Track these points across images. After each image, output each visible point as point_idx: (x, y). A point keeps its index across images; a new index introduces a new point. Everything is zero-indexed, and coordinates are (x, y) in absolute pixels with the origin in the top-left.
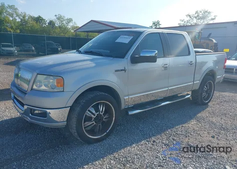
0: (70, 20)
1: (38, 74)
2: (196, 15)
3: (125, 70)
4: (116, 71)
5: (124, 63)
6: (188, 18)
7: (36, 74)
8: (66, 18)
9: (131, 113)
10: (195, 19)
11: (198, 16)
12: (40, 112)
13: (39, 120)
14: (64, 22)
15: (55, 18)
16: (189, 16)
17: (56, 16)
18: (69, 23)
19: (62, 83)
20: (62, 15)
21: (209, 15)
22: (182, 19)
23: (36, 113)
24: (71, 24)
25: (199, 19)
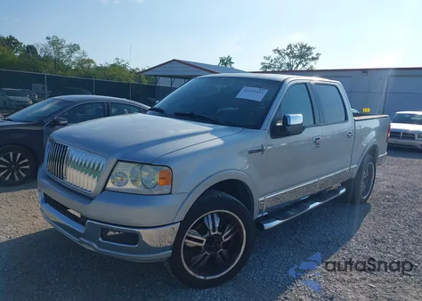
0: (75, 48)
1: (118, 161)
2: (289, 51)
3: (262, 150)
4: (250, 152)
5: (260, 138)
6: (277, 55)
7: (116, 160)
8: (67, 43)
9: (268, 226)
10: (287, 57)
11: (292, 52)
12: (117, 233)
13: (121, 250)
14: (64, 51)
15: (46, 42)
16: (279, 51)
17: (48, 38)
18: (72, 52)
19: (168, 178)
20: (60, 38)
21: (308, 52)
22: (268, 56)
23: (112, 236)
24: (76, 55)
25: (293, 57)
